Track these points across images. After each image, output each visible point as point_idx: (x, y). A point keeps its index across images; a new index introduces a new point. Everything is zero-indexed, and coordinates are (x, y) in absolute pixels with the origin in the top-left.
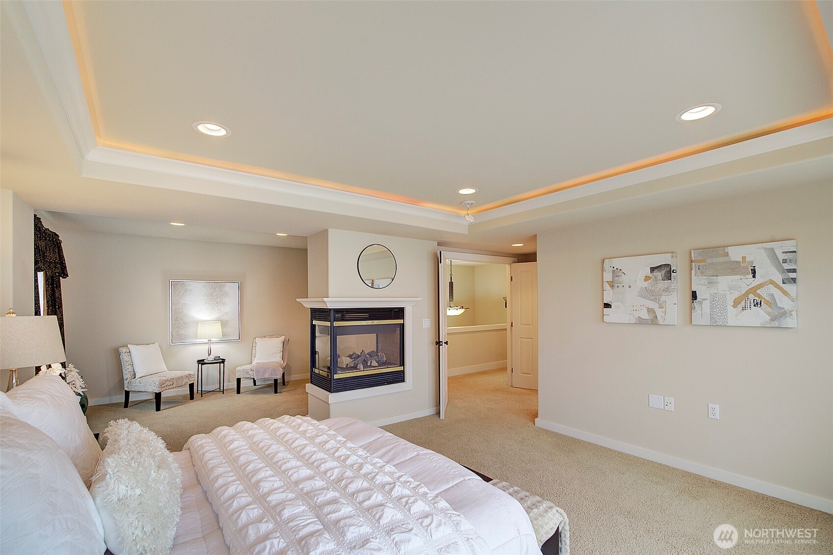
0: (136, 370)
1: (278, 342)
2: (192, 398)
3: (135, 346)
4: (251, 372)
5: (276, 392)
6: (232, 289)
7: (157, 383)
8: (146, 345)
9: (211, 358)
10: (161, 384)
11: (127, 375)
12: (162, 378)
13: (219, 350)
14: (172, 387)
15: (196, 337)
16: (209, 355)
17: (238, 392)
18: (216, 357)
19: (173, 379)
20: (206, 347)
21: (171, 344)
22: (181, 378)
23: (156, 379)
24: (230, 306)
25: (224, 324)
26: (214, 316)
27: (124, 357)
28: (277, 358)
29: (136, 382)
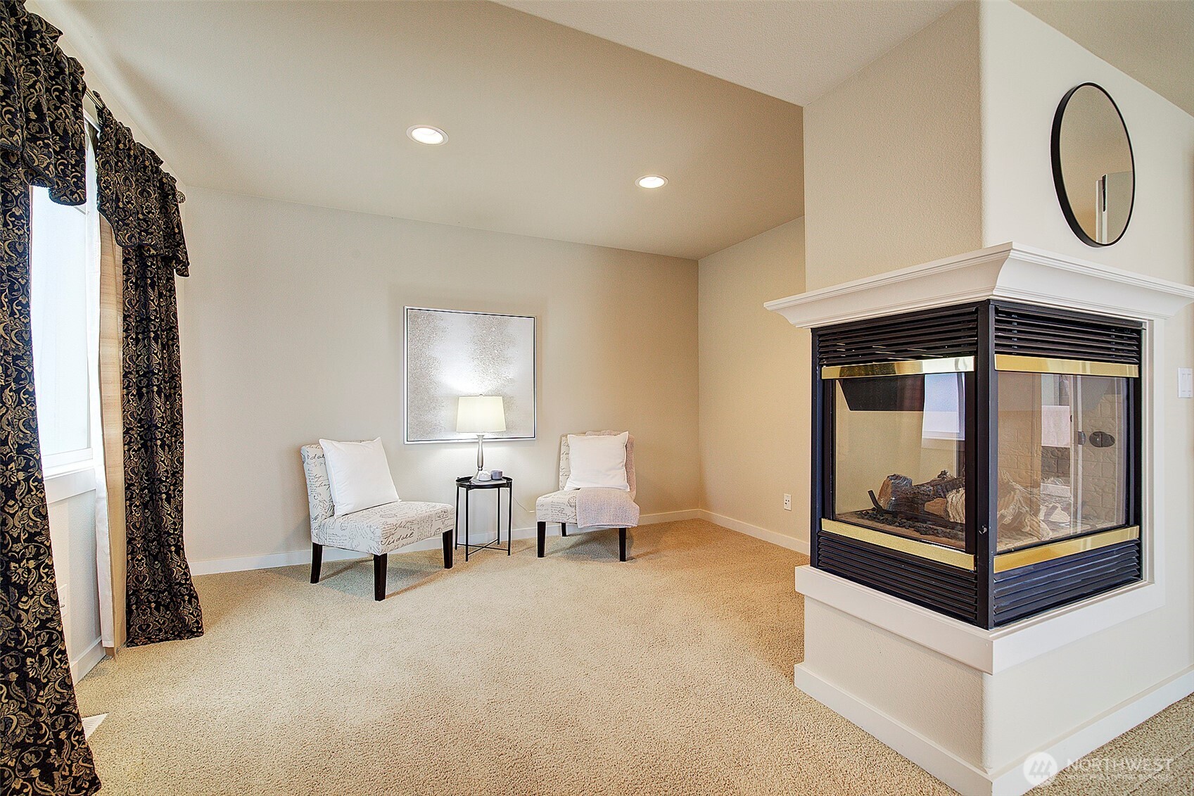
0: (337, 499)
1: (613, 446)
2: (448, 563)
3: (333, 442)
4: (569, 511)
5: (623, 558)
6: (521, 330)
7: (379, 532)
8: (357, 441)
9: (484, 476)
10: (388, 535)
11: (317, 510)
12: (390, 521)
13: (498, 459)
14: (409, 540)
15: (454, 429)
16: (481, 467)
17: (541, 554)
18: (495, 473)
19: (412, 522)
20: (473, 451)
21: (406, 443)
22: (428, 519)
23: (377, 522)
24: (517, 367)
25: (508, 403)
26: (489, 384)
27: (312, 468)
28: (617, 480)
29: (335, 524)
